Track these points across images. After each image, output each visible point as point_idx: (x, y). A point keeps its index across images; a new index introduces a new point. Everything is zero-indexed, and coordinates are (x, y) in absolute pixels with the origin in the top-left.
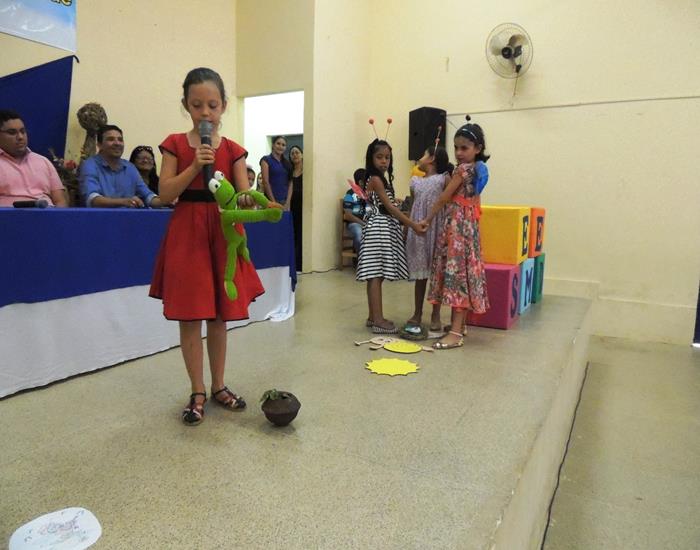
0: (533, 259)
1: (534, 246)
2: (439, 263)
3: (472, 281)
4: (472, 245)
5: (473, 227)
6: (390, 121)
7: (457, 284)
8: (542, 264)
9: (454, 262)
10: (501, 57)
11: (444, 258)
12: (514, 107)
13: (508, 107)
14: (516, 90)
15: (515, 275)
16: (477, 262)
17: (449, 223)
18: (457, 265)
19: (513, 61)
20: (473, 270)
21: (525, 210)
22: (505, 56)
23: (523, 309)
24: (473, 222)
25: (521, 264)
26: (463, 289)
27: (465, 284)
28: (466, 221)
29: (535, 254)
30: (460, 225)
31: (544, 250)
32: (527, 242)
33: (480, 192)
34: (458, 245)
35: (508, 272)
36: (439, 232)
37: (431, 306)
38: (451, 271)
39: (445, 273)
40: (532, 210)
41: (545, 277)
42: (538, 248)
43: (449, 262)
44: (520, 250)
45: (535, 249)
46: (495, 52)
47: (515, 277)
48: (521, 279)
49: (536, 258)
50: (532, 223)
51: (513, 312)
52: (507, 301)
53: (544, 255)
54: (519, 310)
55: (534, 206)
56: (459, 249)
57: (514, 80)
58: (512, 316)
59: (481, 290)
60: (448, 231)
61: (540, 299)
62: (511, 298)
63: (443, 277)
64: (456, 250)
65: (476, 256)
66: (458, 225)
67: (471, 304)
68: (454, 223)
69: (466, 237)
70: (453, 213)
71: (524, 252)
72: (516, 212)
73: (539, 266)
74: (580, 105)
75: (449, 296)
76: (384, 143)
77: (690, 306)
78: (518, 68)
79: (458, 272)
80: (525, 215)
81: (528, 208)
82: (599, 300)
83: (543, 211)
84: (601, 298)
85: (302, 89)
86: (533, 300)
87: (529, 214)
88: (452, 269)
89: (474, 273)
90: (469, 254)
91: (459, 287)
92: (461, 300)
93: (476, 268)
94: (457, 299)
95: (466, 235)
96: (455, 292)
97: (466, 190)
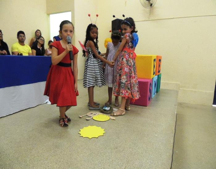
0: (157, 76)
1: (158, 71)
2: (118, 78)
3: (132, 85)
4: (132, 70)
5: (133, 62)
6: (97, 16)
7: (126, 87)
8: (160, 78)
9: (125, 77)
10: (145, 0)
11: (120, 75)
12: (150, 19)
13: (148, 19)
14: (151, 13)
15: (151, 83)
16: (135, 77)
17: (122, 60)
19: (149, 2)
20: (133, 81)
21: (154, 56)
23: (153, 96)
24: (133, 59)
25: (153, 78)
26: (128, 89)
27: (129, 87)
28: (130, 59)
29: (158, 74)
30: (127, 61)
31: (161, 72)
32: (155, 69)
33: (136, 46)
34: (126, 69)
35: (148, 82)
36: (118, 64)
37: (115, 97)
39: (121, 82)
40: (157, 57)
41: (161, 81)
42: (159, 72)
43: (122, 77)
44: (152, 73)
45: (158, 72)
47: (151, 84)
48: (153, 84)
49: (158, 75)
50: (157, 61)
51: (149, 99)
52: (147, 94)
53: (161, 74)
54: (152, 96)
56: (127, 71)
57: (150, 9)
58: (149, 100)
59: (136, 89)
60: (122, 63)
61: (159, 90)
63: (120, 84)
64: (126, 72)
65: (135, 74)
66: (126, 61)
67: (132, 95)
68: (125, 60)
69: (130, 66)
70: (124, 56)
71: (154, 74)
72: (151, 57)
75: (124, 92)
76: (95, 26)
77: (212, 92)
78: (151, 5)
79: (127, 81)
80: (154, 58)
81: (156, 56)
82: (179, 89)
83: (161, 57)
84: (180, 89)
85: (70, 11)
86: (157, 92)
87: (156, 58)
88: (124, 80)
89: (134, 82)
90: (131, 74)
91: (127, 88)
92: (128, 94)
93: (134, 79)
94: (126, 93)
95: (130, 65)
96: (125, 90)
97: (129, 45)
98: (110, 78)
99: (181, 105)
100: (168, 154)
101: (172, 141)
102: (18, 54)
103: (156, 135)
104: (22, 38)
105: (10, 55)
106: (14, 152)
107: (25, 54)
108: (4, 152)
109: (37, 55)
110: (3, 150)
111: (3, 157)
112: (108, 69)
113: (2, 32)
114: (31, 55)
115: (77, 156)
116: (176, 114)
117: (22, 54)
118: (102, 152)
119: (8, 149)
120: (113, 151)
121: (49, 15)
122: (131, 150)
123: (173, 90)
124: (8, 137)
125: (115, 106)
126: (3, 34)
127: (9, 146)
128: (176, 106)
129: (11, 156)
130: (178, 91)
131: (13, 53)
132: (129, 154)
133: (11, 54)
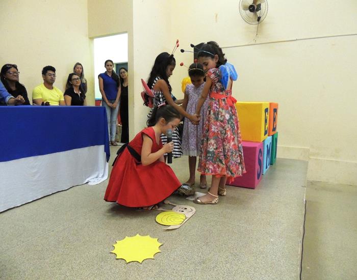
0: (271, 137)
1: (272, 128)
4: (227, 127)
5: (228, 113)
7: (216, 159)
8: (276, 140)
10: (248, 11)
12: (257, 43)
13: (253, 43)
14: (258, 32)
15: (260, 150)
16: (233, 139)
18: (215, 143)
19: (256, 14)
20: (230, 146)
21: (266, 104)
22: (251, 11)
23: (265, 170)
24: (227, 109)
25: (264, 141)
26: (221, 161)
28: (220, 110)
29: (272, 133)
31: (277, 130)
32: (267, 126)
34: (215, 129)
35: (255, 148)
38: (211, 149)
40: (271, 104)
41: (278, 145)
42: (274, 129)
43: (209, 142)
44: (263, 132)
45: (272, 130)
46: (245, 9)
47: (260, 151)
48: (264, 151)
49: (273, 136)
50: (270, 112)
51: (259, 176)
52: (255, 168)
53: (277, 133)
54: (263, 171)
55: (271, 102)
57: (257, 26)
58: (258, 178)
59: (237, 160)
61: (275, 161)
62: (257, 167)
64: (214, 132)
65: (233, 134)
66: (214, 114)
71: (265, 134)
72: (261, 105)
73: (274, 141)
74: (297, 40)
75: (211, 167)
78: (259, 19)
79: (217, 149)
80: (266, 108)
81: (268, 103)
82: (310, 159)
83: (277, 105)
84: (311, 157)
85: (126, 32)
86: (271, 164)
87: (268, 107)
88: (212, 147)
89: (231, 148)
90: (225, 134)
91: (218, 160)
92: (220, 169)
93: (232, 143)
94: (217, 169)
95: (221, 119)
96: (215, 164)
97: (217, 87)
98: (193, 141)
99: (312, 185)
100: (293, 275)
101: (299, 250)
102: (43, 104)
103: (272, 240)
104: (52, 78)
105: (29, 104)
106: (32, 268)
107: (54, 104)
108: (16, 267)
109: (72, 104)
110: (15, 265)
111: (14, 276)
112: (188, 125)
113: (18, 68)
114: (64, 105)
115: (138, 277)
116: (305, 202)
117: (49, 103)
118: (179, 269)
119: (23, 262)
120: (197, 268)
121: (92, 38)
122: (228, 265)
123: (298, 160)
124: (23, 242)
125: (201, 188)
126: (19, 71)
127: (25, 258)
128: (305, 188)
129: (27, 274)
130: (308, 162)
131: (34, 101)
132: (226, 274)
133: (31, 103)
